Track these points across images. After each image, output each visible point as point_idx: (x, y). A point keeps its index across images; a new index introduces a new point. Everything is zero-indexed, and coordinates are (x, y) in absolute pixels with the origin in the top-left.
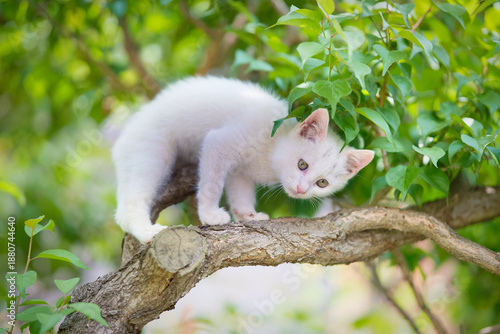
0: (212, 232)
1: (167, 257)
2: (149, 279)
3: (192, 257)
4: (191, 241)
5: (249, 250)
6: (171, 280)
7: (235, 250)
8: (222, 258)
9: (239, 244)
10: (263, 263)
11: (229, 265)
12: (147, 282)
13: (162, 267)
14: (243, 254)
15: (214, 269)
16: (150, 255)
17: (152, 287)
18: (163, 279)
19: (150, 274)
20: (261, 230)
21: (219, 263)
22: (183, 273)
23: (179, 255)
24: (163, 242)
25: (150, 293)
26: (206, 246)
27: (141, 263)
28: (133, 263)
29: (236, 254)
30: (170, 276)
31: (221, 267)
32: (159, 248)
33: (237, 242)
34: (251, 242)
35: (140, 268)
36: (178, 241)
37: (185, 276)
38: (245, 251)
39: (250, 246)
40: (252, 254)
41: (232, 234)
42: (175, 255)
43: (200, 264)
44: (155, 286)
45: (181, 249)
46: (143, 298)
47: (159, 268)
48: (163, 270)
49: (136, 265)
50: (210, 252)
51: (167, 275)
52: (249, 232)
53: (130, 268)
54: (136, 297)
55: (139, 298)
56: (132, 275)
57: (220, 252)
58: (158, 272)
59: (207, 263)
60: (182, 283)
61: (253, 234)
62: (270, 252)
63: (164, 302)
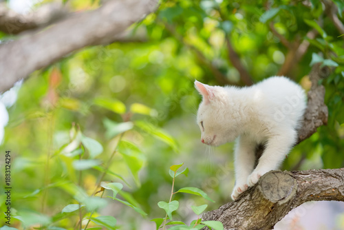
0: (300, 176)
1: (270, 191)
2: (257, 207)
3: (287, 192)
4: (286, 181)
5: (327, 189)
6: (272, 208)
7: (316, 188)
8: (307, 194)
9: (319, 185)
10: (336, 199)
11: (312, 200)
12: (255, 209)
13: (267, 198)
14: (322, 191)
15: (302, 202)
16: (258, 190)
17: (259, 213)
18: (267, 207)
19: (257, 203)
20: (335, 176)
21: (305, 198)
22: (281, 203)
23: (278, 191)
24: (267, 181)
25: (257, 217)
26: (296, 185)
27: (251, 196)
28: (245, 196)
29: (317, 191)
30: (272, 205)
31: (307, 201)
32: (264, 186)
33: (318, 183)
34: (328, 183)
35: (251, 199)
36: (277, 181)
37: (282, 205)
38: (323, 189)
39: (327, 186)
40: (328, 192)
41: (315, 177)
42: (275, 190)
43: (293, 197)
44: (261, 212)
45: (279, 186)
46: (252, 220)
47: (264, 199)
48: (267, 201)
49: (248, 197)
50: (299, 189)
51: (269, 205)
52: (326, 176)
53: (243, 200)
54: (248, 220)
55: (250, 220)
56: (244, 204)
57: (306, 190)
58: (263, 202)
59: (297, 197)
60: (280, 210)
61: (329, 178)
62: (341, 191)
63: (267, 224)
